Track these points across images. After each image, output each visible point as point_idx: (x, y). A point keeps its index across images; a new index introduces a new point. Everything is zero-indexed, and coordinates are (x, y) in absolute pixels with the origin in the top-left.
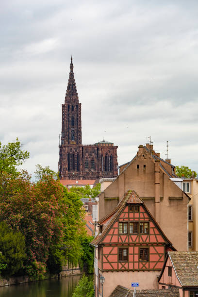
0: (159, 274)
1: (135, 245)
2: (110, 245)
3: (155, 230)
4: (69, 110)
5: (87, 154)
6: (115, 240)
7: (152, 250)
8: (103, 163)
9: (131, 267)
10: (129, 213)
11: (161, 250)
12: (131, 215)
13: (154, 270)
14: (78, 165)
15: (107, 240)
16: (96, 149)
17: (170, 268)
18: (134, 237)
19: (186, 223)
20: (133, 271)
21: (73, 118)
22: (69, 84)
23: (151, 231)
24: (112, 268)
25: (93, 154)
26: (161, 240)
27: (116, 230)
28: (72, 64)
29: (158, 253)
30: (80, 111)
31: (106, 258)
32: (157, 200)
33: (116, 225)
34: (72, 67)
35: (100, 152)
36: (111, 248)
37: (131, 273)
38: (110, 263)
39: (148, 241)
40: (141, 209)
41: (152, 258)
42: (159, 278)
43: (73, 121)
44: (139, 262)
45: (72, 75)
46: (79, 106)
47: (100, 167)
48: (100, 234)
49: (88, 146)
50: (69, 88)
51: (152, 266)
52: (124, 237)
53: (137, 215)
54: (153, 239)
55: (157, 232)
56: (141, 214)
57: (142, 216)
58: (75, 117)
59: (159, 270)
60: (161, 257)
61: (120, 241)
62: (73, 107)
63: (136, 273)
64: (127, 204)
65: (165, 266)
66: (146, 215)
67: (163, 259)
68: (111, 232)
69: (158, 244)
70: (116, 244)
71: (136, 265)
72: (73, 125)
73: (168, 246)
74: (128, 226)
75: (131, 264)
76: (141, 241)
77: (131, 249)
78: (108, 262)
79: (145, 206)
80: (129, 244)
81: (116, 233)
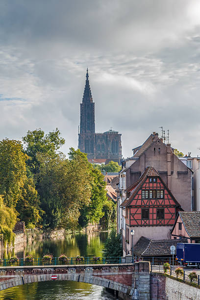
0: (172, 228)
1: (154, 207)
2: (136, 207)
3: (169, 195)
4: (85, 108)
5: (99, 140)
6: (139, 203)
7: (166, 210)
9: (151, 223)
10: (149, 183)
11: (173, 210)
12: (151, 185)
13: (168, 225)
14: (93, 148)
15: (133, 203)
16: (105, 136)
17: (180, 224)
18: (153, 201)
19: (190, 190)
21: (88, 114)
22: (86, 89)
23: (166, 197)
24: (137, 224)
26: (172, 203)
27: (140, 196)
28: (87, 74)
29: (170, 213)
30: (94, 109)
31: (133, 217)
32: (169, 173)
33: (140, 192)
34: (87, 76)
35: (108, 138)
36: (136, 209)
37: (151, 227)
38: (136, 220)
39: (163, 204)
40: (158, 181)
41: (166, 216)
42: (172, 231)
43: (88, 116)
44: (157, 219)
45: (87, 82)
46: (93, 105)
48: (128, 199)
49: (100, 134)
50: (85, 92)
51: (166, 222)
52: (146, 201)
53: (155, 185)
54: (167, 203)
55: (170, 197)
56: (158, 184)
57: (158, 185)
58: (90, 113)
59: (171, 226)
60: (172, 216)
61: (143, 204)
63: (154, 227)
64: (148, 177)
65: (176, 222)
66: (162, 186)
67: (174, 216)
68: (136, 198)
69: (171, 206)
70: (140, 206)
71: (155, 221)
72: (88, 118)
73: (178, 208)
74: (149, 193)
75: (151, 221)
76: (158, 204)
77: (151, 210)
78: (134, 219)
79: (161, 178)
80: (149, 206)
81: (140, 198)
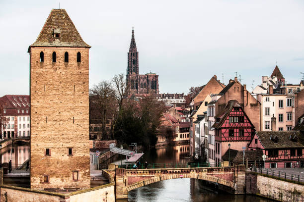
0: (249, 143)
1: (237, 128)
2: (225, 128)
3: (247, 120)
4: (132, 56)
5: (142, 80)
6: (227, 125)
7: (245, 131)
8: (151, 85)
9: (235, 139)
11: (249, 130)
12: (235, 113)
13: (246, 141)
14: (137, 86)
15: (224, 125)
16: (146, 77)
18: (237, 124)
20: (236, 141)
21: (134, 60)
22: (132, 42)
23: (245, 121)
24: (226, 140)
25: (145, 80)
26: (249, 125)
28: (133, 31)
29: (248, 132)
30: (138, 56)
31: (223, 135)
32: (245, 105)
33: (228, 118)
34: (133, 32)
35: (149, 79)
36: (225, 130)
37: (235, 142)
38: (225, 137)
39: (243, 126)
40: (240, 110)
41: (246, 135)
42: (248, 145)
43: (134, 62)
44: (239, 136)
45: (133, 36)
46: (137, 53)
48: (218, 123)
49: (142, 75)
50: (131, 44)
51: (245, 138)
52: (232, 124)
53: (238, 113)
54: (246, 125)
55: (248, 122)
57: (240, 113)
59: (248, 141)
60: (249, 134)
61: (230, 126)
62: (134, 54)
63: (237, 142)
64: (233, 107)
65: (253, 139)
66: (242, 113)
68: (225, 122)
69: (248, 127)
70: (228, 128)
71: (238, 138)
72: (134, 64)
73: (253, 129)
74: (234, 118)
75: (235, 138)
76: (240, 126)
77: (235, 130)
79: (242, 108)
80: (234, 127)
81: (228, 122)
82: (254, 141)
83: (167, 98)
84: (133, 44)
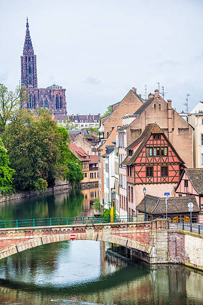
0: (176, 185)
1: (158, 164)
2: (140, 165)
3: (172, 152)
4: (26, 61)
5: (42, 96)
6: (144, 160)
7: (170, 168)
8: (55, 102)
9: (155, 181)
10: (153, 140)
11: (177, 167)
12: (155, 142)
13: (172, 183)
14: (35, 104)
15: (138, 161)
16: (49, 91)
17: (186, 181)
18: (157, 159)
20: (157, 183)
21: (30, 68)
22: (26, 41)
23: (170, 154)
24: (141, 182)
25: (47, 96)
26: (176, 160)
28: (27, 24)
29: (174, 170)
30: (36, 62)
31: (138, 175)
32: (170, 130)
33: (144, 150)
34: (27, 26)
35: (52, 94)
36: (141, 167)
37: (155, 185)
39: (167, 161)
40: (162, 138)
41: (170, 174)
42: (176, 189)
43: (30, 70)
44: (161, 177)
45: (28, 32)
46: (34, 58)
47: (52, 106)
48: (130, 157)
49: (42, 89)
50: (26, 43)
51: (170, 179)
52: (150, 159)
53: (159, 142)
54: (171, 160)
55: (174, 154)
56: (162, 141)
57: (162, 143)
58: (32, 66)
59: (176, 183)
60: (176, 173)
61: (147, 162)
62: (29, 58)
63: (159, 185)
64: (152, 134)
65: (181, 179)
66: (166, 142)
67: (178, 175)
68: (140, 155)
69: (174, 163)
70: (144, 164)
71: (159, 179)
72: (30, 72)
73: (181, 165)
74: (153, 150)
75: (155, 179)
76: (162, 161)
77: (155, 168)
78: (139, 177)
79: (164, 135)
80: (153, 164)
81: (144, 155)
82: (183, 182)
83: (76, 121)
84: (28, 43)
